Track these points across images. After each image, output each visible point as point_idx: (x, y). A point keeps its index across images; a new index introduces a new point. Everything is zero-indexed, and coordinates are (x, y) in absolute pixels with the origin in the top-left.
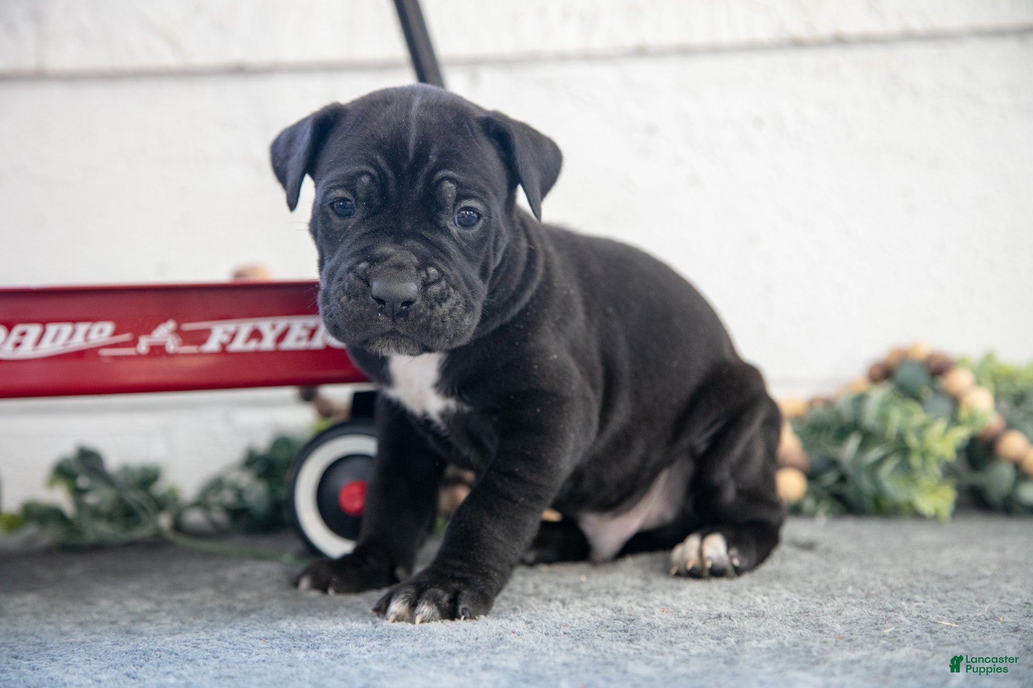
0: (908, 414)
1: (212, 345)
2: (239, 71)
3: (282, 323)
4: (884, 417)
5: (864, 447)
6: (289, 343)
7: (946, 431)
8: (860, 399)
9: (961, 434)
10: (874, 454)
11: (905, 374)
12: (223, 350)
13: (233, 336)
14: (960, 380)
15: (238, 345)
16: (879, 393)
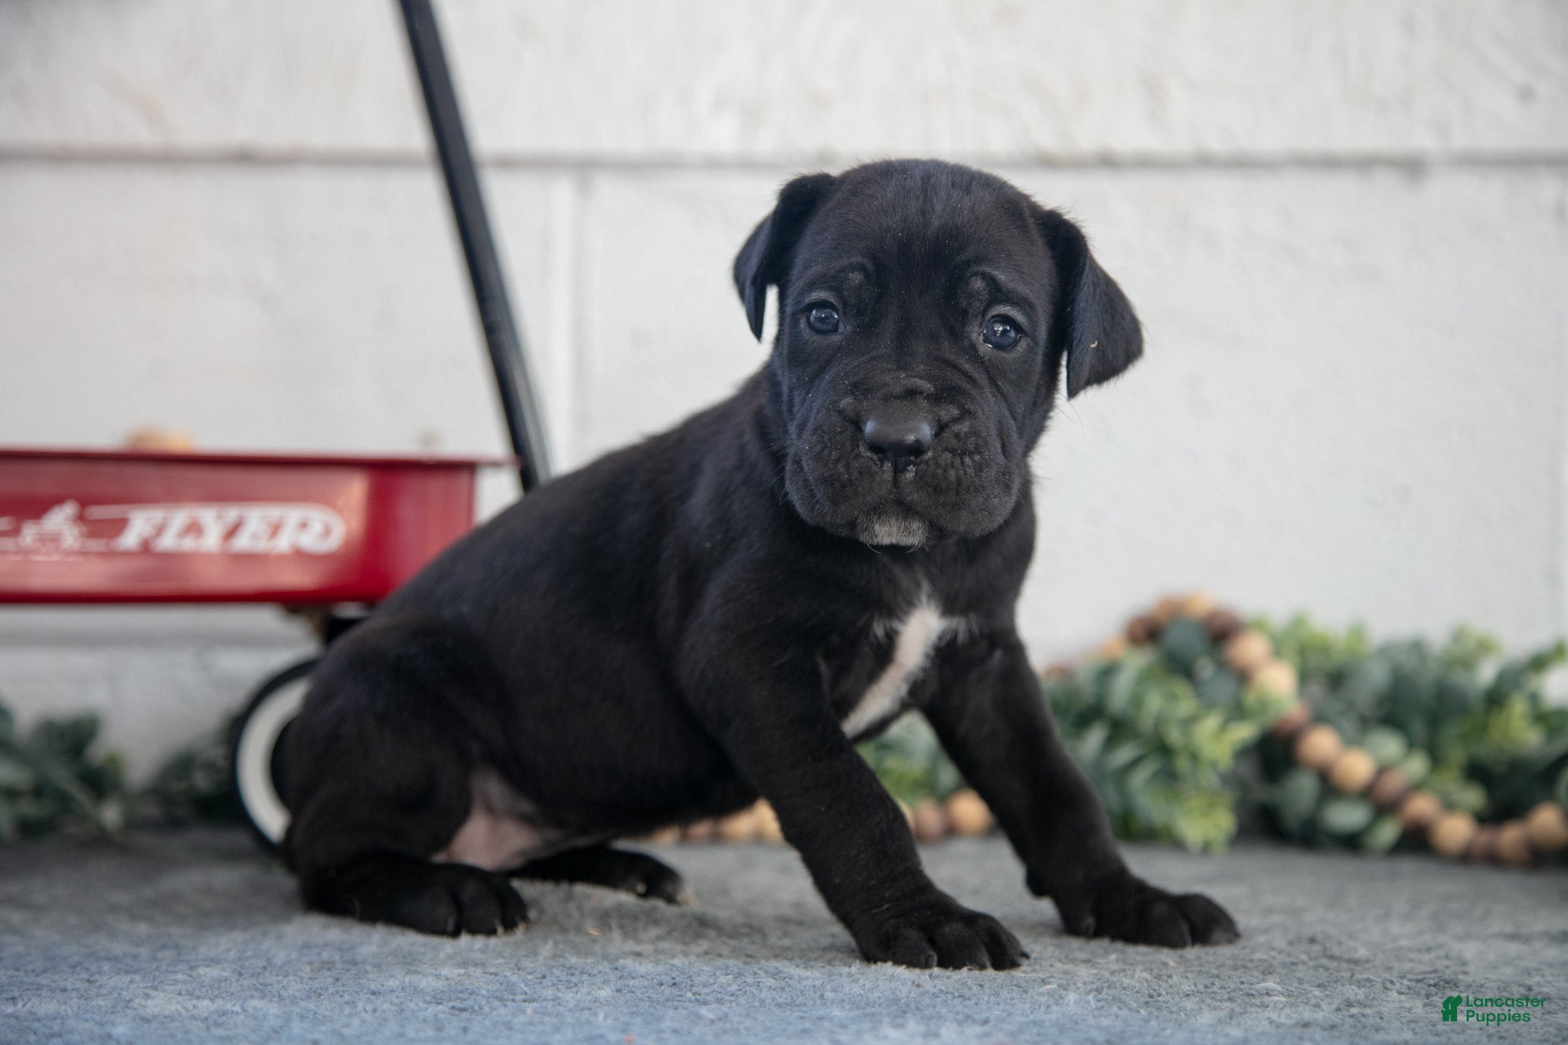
0: (1173, 698)
1: (130, 539)
2: (245, 158)
3: (232, 513)
4: (1137, 701)
5: (1111, 743)
6: (243, 542)
7: (1223, 728)
8: (1108, 672)
9: (1244, 732)
10: (1124, 754)
11: (1176, 638)
12: (145, 547)
13: (160, 530)
14: (1251, 649)
15: (167, 542)
16: (1136, 661)
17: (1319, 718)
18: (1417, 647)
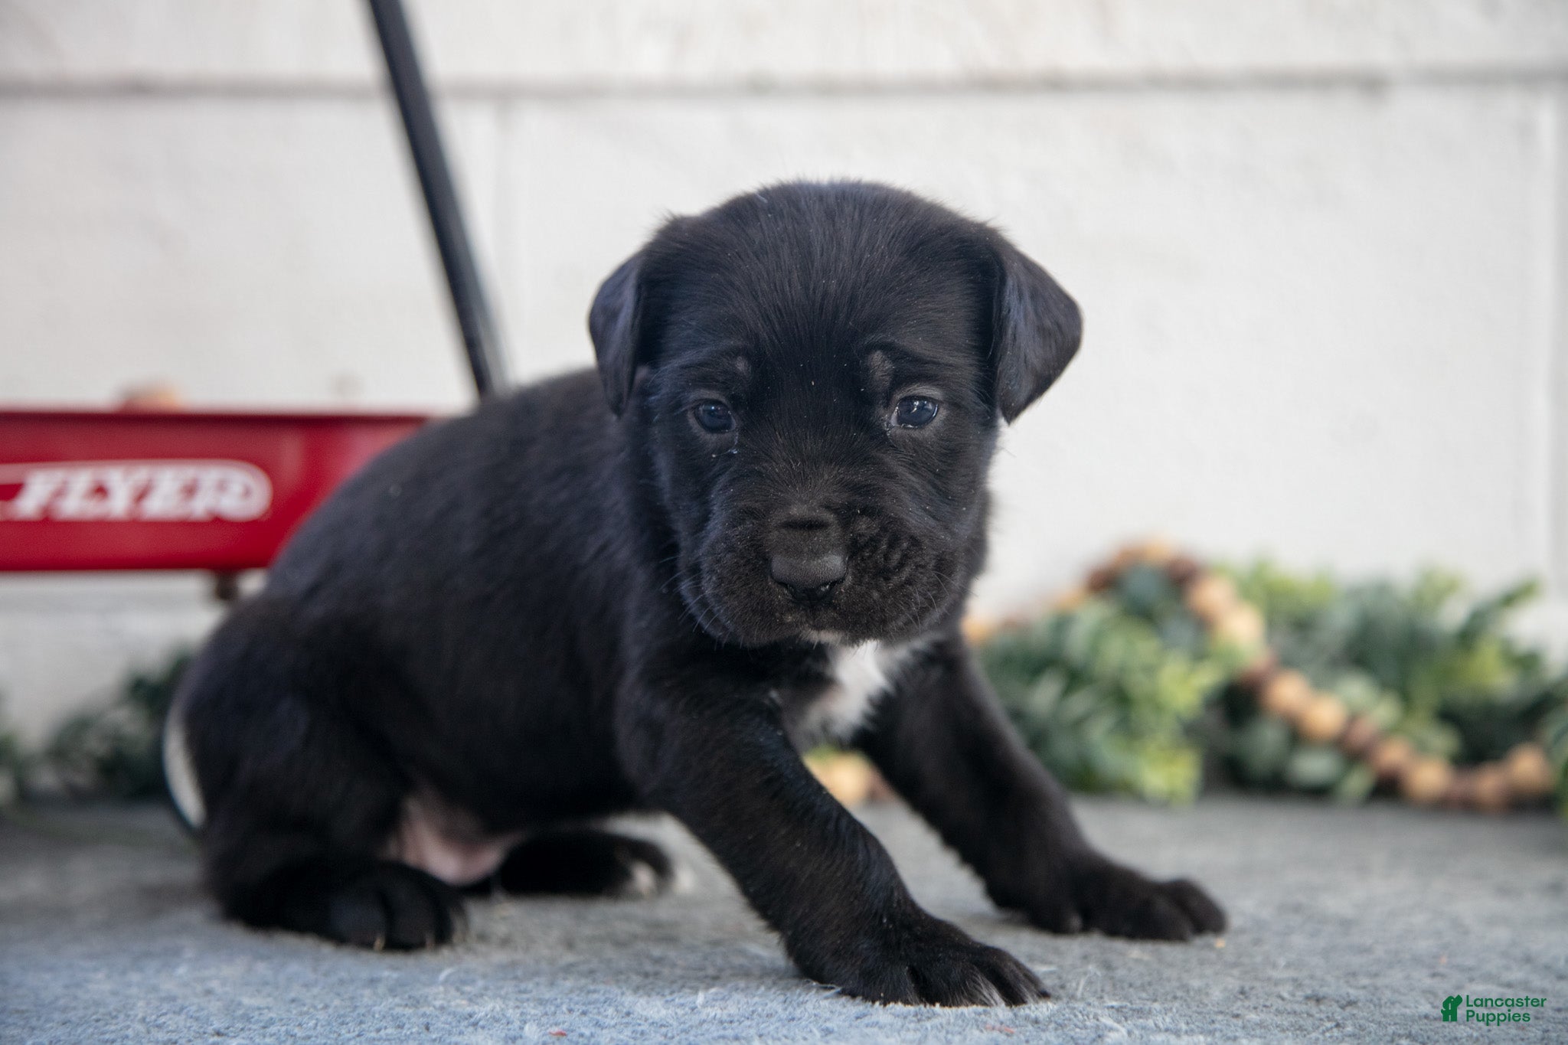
0: (1133, 644)
4: (1096, 647)
5: (1069, 690)
8: (1062, 623)
9: (1207, 678)
10: (1081, 703)
11: (1137, 586)
14: (1213, 595)
16: (1092, 614)
17: (1286, 662)
18: (1383, 589)
